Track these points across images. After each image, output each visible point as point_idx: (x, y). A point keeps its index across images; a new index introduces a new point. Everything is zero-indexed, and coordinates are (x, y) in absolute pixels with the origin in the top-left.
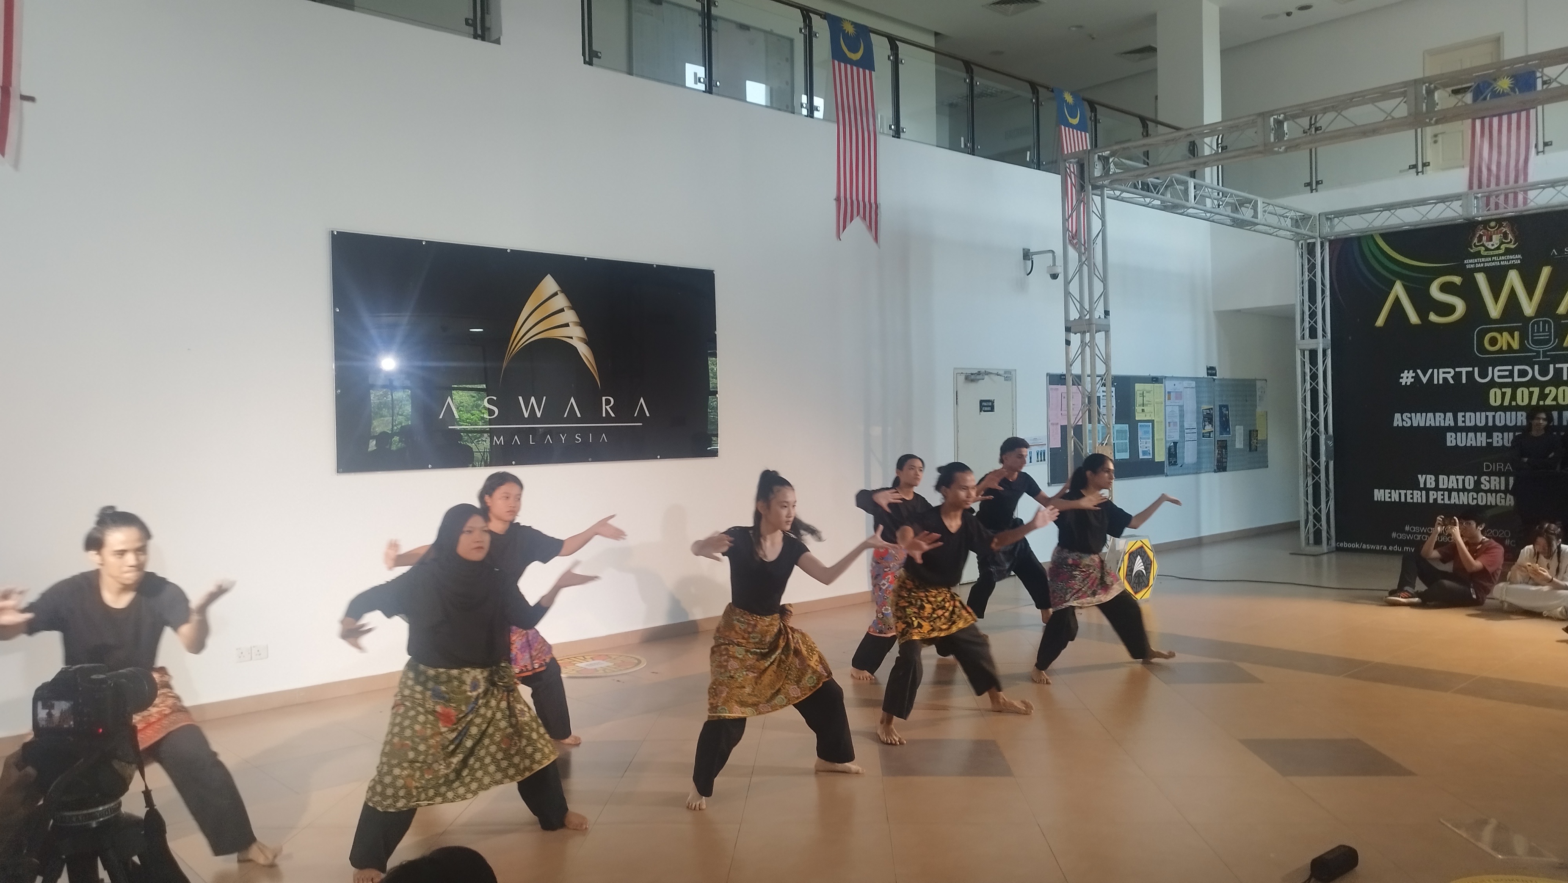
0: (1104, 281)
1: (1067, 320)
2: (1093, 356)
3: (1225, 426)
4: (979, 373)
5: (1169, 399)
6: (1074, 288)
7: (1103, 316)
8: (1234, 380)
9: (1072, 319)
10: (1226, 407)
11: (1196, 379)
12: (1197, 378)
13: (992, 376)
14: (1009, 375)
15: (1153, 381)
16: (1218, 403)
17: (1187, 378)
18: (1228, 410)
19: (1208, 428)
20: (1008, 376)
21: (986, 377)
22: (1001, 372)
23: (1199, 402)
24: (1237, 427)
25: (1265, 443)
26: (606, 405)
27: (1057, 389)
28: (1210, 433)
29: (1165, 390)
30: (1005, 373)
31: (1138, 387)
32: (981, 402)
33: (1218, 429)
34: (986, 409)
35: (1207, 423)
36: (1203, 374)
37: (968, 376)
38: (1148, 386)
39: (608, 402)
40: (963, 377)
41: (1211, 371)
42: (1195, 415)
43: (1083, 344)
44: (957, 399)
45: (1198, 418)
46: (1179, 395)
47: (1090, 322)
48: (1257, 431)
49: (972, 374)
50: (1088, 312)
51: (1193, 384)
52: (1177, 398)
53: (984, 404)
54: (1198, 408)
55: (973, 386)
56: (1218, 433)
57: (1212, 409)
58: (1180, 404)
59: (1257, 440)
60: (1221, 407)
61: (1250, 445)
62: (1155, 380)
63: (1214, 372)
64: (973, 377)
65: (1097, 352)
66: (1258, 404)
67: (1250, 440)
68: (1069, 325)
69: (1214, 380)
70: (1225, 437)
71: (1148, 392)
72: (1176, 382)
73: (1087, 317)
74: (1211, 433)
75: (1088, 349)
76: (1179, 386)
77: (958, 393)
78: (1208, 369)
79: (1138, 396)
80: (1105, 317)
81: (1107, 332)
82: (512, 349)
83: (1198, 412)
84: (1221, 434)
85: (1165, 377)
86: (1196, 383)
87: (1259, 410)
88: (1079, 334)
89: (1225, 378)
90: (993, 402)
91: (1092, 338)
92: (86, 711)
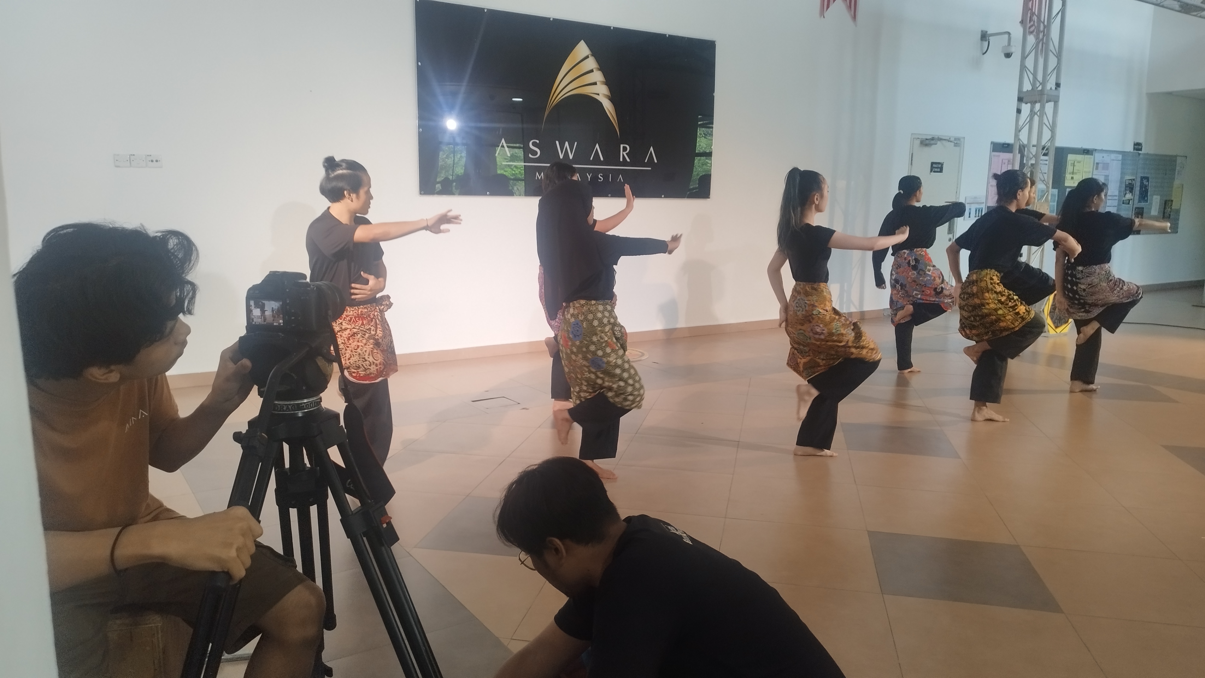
0: (1059, 56)
1: (1020, 90)
2: (1041, 124)
3: (1144, 195)
4: (933, 139)
5: (1097, 169)
6: (1030, 63)
7: (1054, 88)
8: (1156, 155)
9: (1025, 90)
10: (1147, 179)
11: (1123, 153)
12: (1125, 152)
13: (944, 142)
14: (959, 142)
15: (1084, 152)
16: (1140, 175)
17: (1115, 151)
18: (1148, 181)
19: (1129, 196)
20: (957, 142)
21: (939, 142)
22: (952, 139)
23: (1123, 174)
24: (1155, 197)
25: (1178, 212)
26: (623, 151)
27: (999, 156)
28: (1129, 200)
29: (1094, 161)
30: (955, 139)
31: (1071, 157)
32: (932, 163)
33: (1137, 198)
34: (936, 170)
35: (1128, 192)
36: (1130, 148)
37: (923, 141)
38: (1079, 157)
39: (625, 149)
40: (918, 142)
41: (1138, 146)
42: (1118, 184)
43: (1032, 113)
44: (912, 160)
45: (1120, 187)
46: (1106, 166)
47: (1042, 93)
48: (1172, 201)
49: (927, 139)
50: (1041, 84)
51: (1120, 157)
52: (1104, 168)
53: (934, 165)
54: (1122, 178)
55: (926, 149)
56: (1136, 201)
57: (1134, 180)
58: (1106, 174)
59: (1171, 209)
60: (1142, 178)
61: (1164, 213)
62: (1087, 152)
63: (1140, 147)
64: (927, 142)
65: (1045, 121)
66: (1176, 177)
67: (1165, 208)
68: (1022, 96)
69: (1139, 154)
70: (1142, 205)
71: (1079, 162)
72: (1105, 155)
73: (1040, 88)
74: (1131, 201)
75: (1036, 118)
76: (1107, 158)
77: (914, 155)
78: (1135, 145)
79: (1069, 165)
80: (1056, 88)
81: (1056, 102)
82: (551, 102)
83: (1121, 182)
84: (1139, 201)
85: (1096, 150)
86: (1122, 156)
87: (1177, 182)
88: (1029, 105)
89: (1149, 153)
90: (942, 164)
91: (1043, 107)
92: (293, 311)
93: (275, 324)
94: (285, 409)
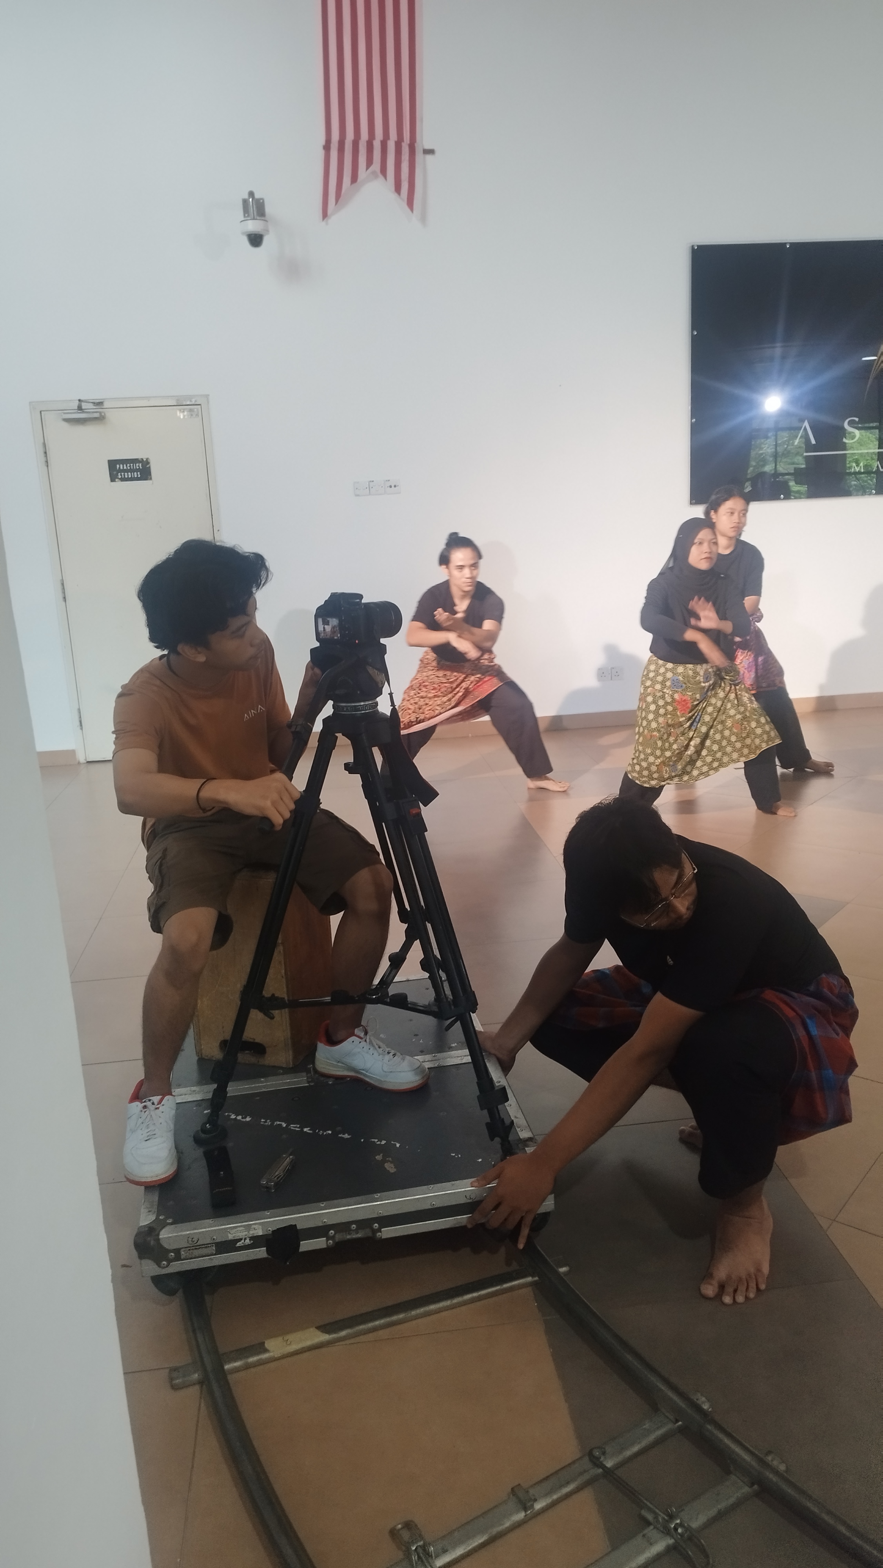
92: (347, 626)
93: (335, 638)
94: (345, 710)
